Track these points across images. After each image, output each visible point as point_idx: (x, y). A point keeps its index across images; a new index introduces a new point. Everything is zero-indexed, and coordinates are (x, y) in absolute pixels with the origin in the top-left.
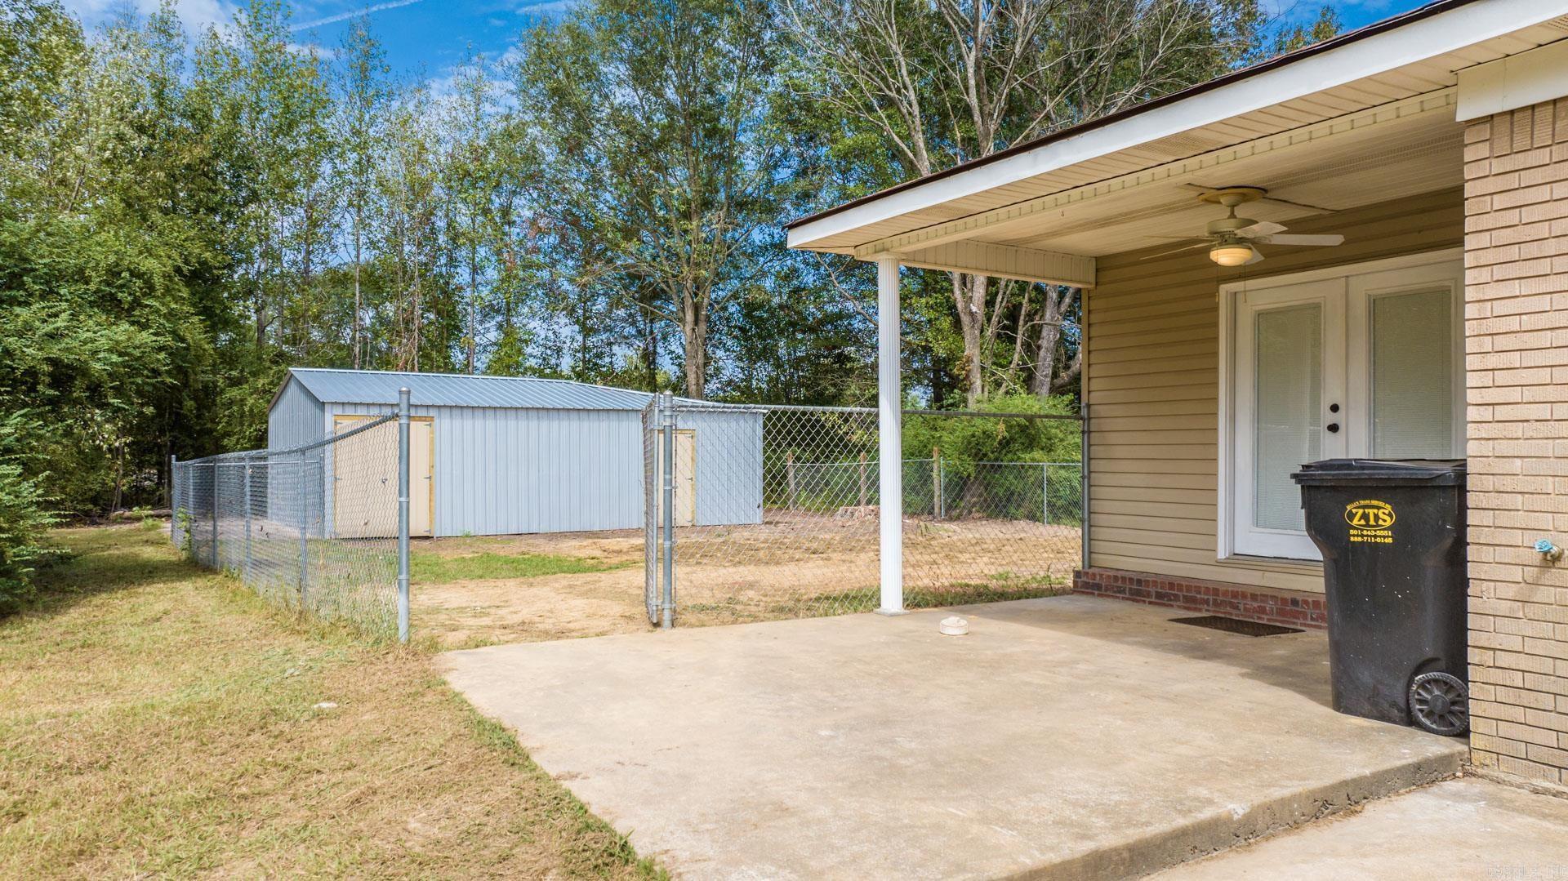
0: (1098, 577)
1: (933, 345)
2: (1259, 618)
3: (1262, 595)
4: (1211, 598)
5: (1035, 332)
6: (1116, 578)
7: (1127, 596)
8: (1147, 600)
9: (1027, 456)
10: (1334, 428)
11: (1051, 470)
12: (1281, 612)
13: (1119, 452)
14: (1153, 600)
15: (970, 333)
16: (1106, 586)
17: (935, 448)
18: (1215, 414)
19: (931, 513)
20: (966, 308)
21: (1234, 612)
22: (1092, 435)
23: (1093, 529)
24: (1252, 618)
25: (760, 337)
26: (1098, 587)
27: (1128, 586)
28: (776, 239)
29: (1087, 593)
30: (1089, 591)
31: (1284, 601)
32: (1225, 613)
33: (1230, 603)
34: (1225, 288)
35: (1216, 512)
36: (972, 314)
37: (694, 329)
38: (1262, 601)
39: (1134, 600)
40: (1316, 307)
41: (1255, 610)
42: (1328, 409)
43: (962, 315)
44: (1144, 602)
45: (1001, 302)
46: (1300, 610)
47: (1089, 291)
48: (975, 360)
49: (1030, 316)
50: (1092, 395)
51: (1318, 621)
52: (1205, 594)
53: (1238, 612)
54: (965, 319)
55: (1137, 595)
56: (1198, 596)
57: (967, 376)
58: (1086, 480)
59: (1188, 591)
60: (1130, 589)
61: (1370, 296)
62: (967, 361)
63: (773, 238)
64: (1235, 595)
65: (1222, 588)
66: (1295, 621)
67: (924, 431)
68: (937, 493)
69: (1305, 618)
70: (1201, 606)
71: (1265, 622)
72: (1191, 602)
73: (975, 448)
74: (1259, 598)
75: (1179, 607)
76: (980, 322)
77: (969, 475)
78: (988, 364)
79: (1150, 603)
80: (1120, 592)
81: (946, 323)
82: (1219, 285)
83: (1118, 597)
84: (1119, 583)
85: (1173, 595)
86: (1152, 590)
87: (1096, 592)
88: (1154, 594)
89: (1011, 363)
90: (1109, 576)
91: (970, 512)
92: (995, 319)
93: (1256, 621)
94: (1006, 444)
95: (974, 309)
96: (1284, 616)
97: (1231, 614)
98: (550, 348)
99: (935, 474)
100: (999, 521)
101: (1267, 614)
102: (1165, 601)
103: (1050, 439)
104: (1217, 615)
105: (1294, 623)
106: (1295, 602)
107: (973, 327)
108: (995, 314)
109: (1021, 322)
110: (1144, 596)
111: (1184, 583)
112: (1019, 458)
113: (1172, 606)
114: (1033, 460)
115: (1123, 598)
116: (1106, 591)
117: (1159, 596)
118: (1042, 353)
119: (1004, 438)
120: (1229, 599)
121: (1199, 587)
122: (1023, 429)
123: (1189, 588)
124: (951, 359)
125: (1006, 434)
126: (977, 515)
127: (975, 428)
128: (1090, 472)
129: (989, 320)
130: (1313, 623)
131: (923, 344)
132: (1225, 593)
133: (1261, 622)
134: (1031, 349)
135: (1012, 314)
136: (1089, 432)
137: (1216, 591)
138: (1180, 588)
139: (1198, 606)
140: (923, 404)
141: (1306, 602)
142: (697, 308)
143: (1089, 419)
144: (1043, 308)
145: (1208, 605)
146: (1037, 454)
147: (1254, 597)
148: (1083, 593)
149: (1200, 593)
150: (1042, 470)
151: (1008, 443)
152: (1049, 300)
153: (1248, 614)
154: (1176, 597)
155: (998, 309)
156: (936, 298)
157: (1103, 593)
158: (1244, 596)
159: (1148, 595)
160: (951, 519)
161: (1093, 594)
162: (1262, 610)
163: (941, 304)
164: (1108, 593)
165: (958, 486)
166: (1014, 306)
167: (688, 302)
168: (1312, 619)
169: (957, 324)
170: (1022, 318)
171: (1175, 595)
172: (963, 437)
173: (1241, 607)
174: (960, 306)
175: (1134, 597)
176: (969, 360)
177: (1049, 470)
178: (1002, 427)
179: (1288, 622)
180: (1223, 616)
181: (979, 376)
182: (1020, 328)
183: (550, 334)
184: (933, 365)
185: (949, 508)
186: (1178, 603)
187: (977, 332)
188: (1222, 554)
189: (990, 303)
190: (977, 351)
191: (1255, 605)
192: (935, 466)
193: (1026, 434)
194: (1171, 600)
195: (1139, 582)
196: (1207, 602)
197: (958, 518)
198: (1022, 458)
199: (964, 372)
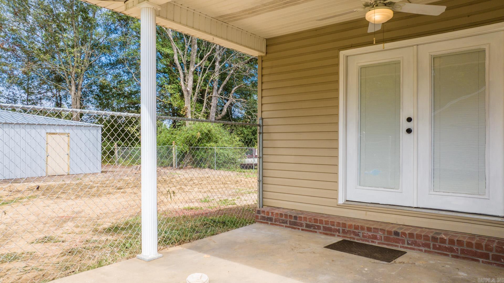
0: (270, 214)
1: (173, 103)
2: (372, 242)
3: (374, 228)
4: (341, 228)
5: (210, 99)
6: (281, 215)
7: (288, 225)
8: (301, 228)
9: (208, 145)
10: (409, 131)
11: (217, 150)
12: (387, 239)
13: (279, 144)
14: (304, 228)
15: (187, 98)
16: (275, 219)
17: (174, 142)
18: (337, 123)
19: (172, 165)
20: (185, 89)
21: (356, 237)
22: (264, 134)
23: (264, 185)
24: (368, 241)
25: (106, 99)
26: (271, 219)
27: (288, 220)
28: (112, 62)
29: (264, 223)
30: (265, 221)
31: (389, 232)
32: (350, 238)
33: (354, 232)
34: (343, 54)
35: (337, 178)
36: (187, 91)
37: (75, 93)
38: (374, 232)
39: (292, 228)
40: (398, 63)
41: (369, 237)
42: (405, 120)
43: (184, 91)
44: (299, 229)
45: (198, 88)
46: (400, 238)
47: (262, 57)
48: (189, 108)
49: (209, 93)
50: (264, 113)
51: (412, 245)
52: (337, 226)
53: (358, 238)
54: (185, 93)
55: (294, 225)
56: (333, 227)
57: (186, 114)
58: (261, 159)
59: (326, 224)
60: (290, 221)
61: (431, 55)
62: (186, 109)
63: (111, 61)
64: (357, 227)
65: (348, 223)
66: (397, 244)
67: (169, 135)
68: (174, 159)
69: (403, 243)
70: (335, 233)
71: (376, 245)
72: (328, 231)
73: (189, 142)
74: (372, 230)
75: (320, 233)
76: (191, 94)
77: (187, 152)
78: (194, 110)
79: (302, 230)
80: (283, 223)
81: (177, 95)
82: (340, 51)
83: (283, 226)
84: (283, 218)
85: (316, 225)
86: (304, 223)
87: (269, 222)
88: (305, 225)
89: (201, 111)
90: (277, 214)
91: (186, 166)
92: (196, 94)
93: (371, 244)
94: (200, 140)
95: (188, 89)
96: (388, 241)
97: (354, 239)
98: (11, 99)
99: (173, 151)
100: (198, 169)
101: (378, 240)
102: (312, 229)
103: (217, 138)
104: (347, 239)
105: (396, 246)
106: (396, 233)
107: (188, 96)
108: (196, 92)
109: (206, 95)
110: (298, 226)
111: (324, 219)
112: (205, 145)
113: (316, 232)
114: (210, 146)
115: (286, 226)
116: (275, 222)
117: (308, 226)
118: (212, 108)
119: (200, 138)
120: (353, 230)
121: (334, 222)
122: (207, 134)
123: (327, 222)
124: (179, 108)
125: (201, 137)
126: (189, 167)
127: (189, 134)
128: (263, 155)
129: (194, 94)
130: (409, 246)
131: (169, 102)
132: (350, 226)
133: (374, 244)
134: (208, 106)
135: (202, 93)
136: (263, 133)
137: (344, 225)
138: (321, 222)
139: (332, 233)
140: (168, 126)
141: (404, 234)
142: (77, 86)
143: (263, 126)
144: (212, 92)
145: (339, 233)
146: (212, 144)
147: (369, 229)
148: (262, 222)
149: (333, 225)
150: (214, 150)
151: (201, 139)
152: (214, 89)
153: (366, 239)
154: (319, 228)
155: (197, 90)
156: (174, 86)
157: (273, 223)
158: (362, 228)
159: (301, 225)
160: (180, 168)
161: (267, 223)
162: (375, 237)
163: (176, 88)
164: (277, 223)
165: (182, 156)
166: (203, 90)
167: (73, 82)
168: (408, 244)
169: (182, 96)
170: (206, 94)
171: (318, 226)
172: (184, 137)
173: (361, 235)
174: (183, 88)
175: (292, 226)
176: (187, 109)
177: (216, 150)
178: (199, 133)
179: (392, 245)
180: (349, 239)
181: (190, 114)
182: (205, 97)
183: (11, 93)
184: (173, 111)
185: (179, 164)
186: (320, 231)
187: (190, 98)
188: (341, 201)
189: (194, 89)
190: (189, 105)
191: (370, 234)
192: (173, 148)
193: (208, 137)
194: (315, 229)
195: (296, 217)
196: (338, 231)
197: (182, 168)
198: (206, 145)
199: (185, 113)
